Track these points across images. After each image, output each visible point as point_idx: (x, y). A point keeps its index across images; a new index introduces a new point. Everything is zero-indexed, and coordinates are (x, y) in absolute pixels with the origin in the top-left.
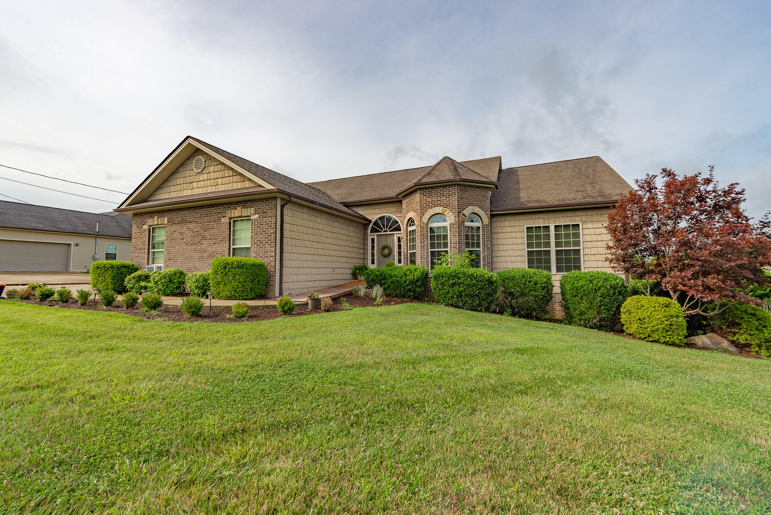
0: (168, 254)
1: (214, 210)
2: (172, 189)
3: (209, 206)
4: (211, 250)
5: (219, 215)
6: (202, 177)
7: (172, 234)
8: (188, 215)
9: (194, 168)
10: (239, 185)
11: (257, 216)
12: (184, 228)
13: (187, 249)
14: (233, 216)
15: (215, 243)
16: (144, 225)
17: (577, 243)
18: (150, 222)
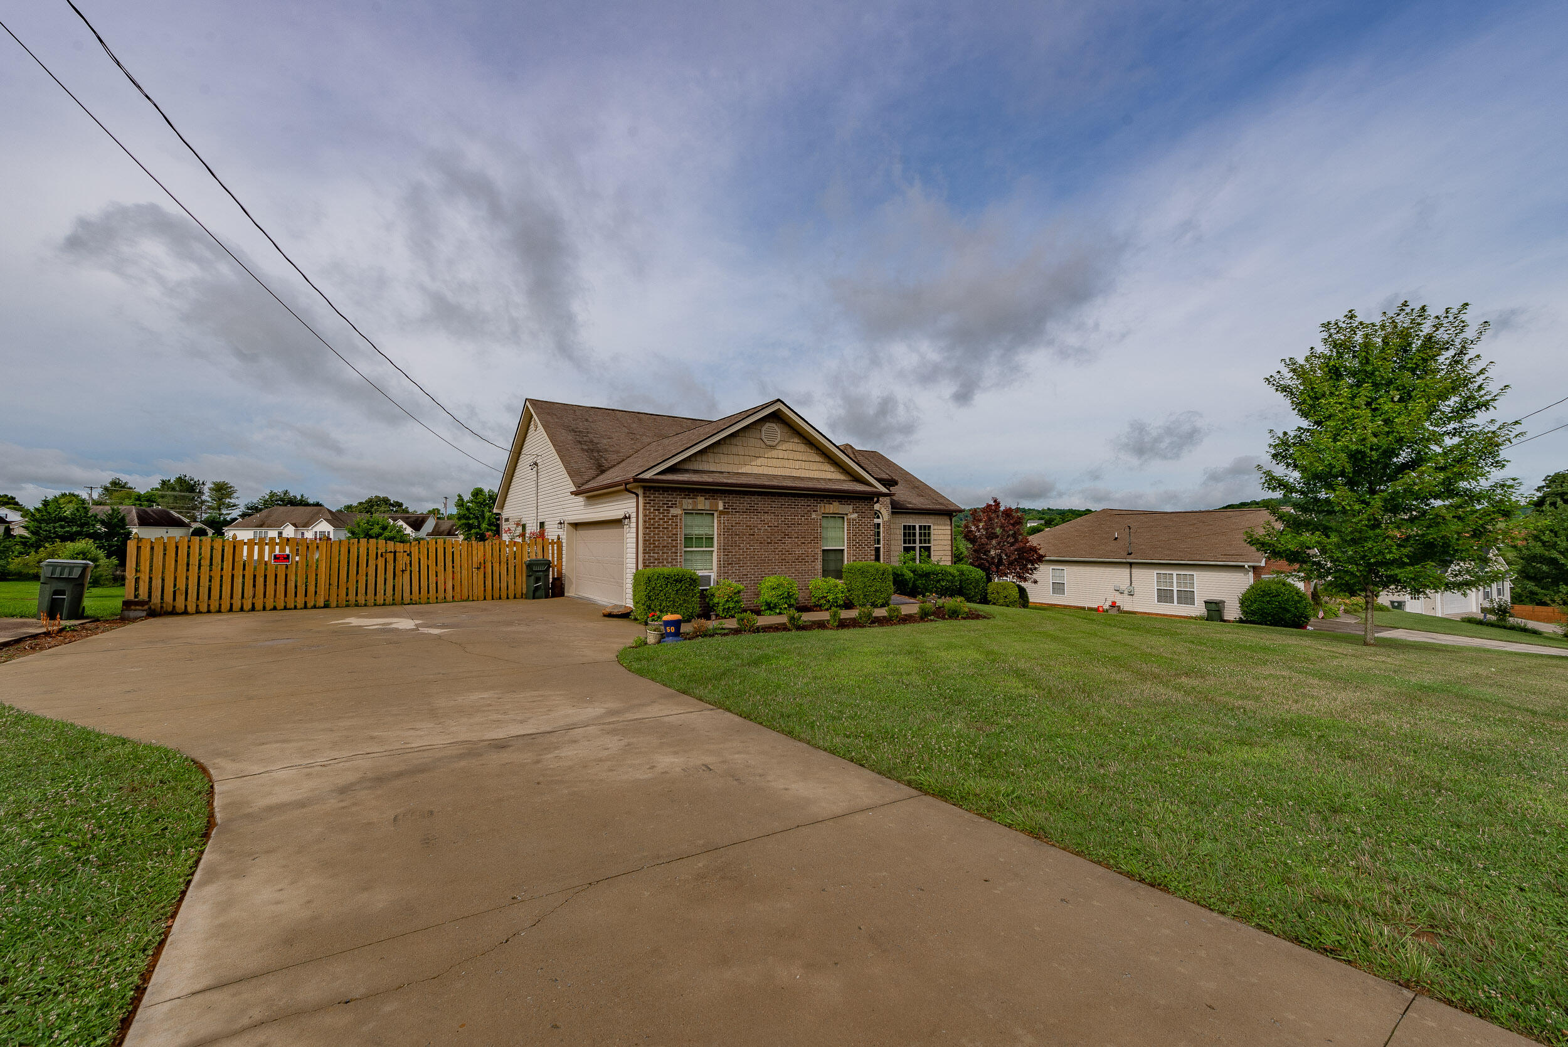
0: (727, 555)
1: (802, 502)
2: (724, 459)
3: (794, 495)
4: (798, 551)
5: (809, 508)
6: (774, 453)
7: (732, 526)
8: (761, 503)
9: (763, 438)
10: (829, 476)
11: (855, 516)
12: (754, 520)
13: (761, 549)
14: (827, 511)
15: (804, 543)
16: (672, 507)
17: (929, 542)
18: (688, 503)
